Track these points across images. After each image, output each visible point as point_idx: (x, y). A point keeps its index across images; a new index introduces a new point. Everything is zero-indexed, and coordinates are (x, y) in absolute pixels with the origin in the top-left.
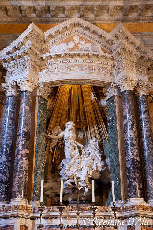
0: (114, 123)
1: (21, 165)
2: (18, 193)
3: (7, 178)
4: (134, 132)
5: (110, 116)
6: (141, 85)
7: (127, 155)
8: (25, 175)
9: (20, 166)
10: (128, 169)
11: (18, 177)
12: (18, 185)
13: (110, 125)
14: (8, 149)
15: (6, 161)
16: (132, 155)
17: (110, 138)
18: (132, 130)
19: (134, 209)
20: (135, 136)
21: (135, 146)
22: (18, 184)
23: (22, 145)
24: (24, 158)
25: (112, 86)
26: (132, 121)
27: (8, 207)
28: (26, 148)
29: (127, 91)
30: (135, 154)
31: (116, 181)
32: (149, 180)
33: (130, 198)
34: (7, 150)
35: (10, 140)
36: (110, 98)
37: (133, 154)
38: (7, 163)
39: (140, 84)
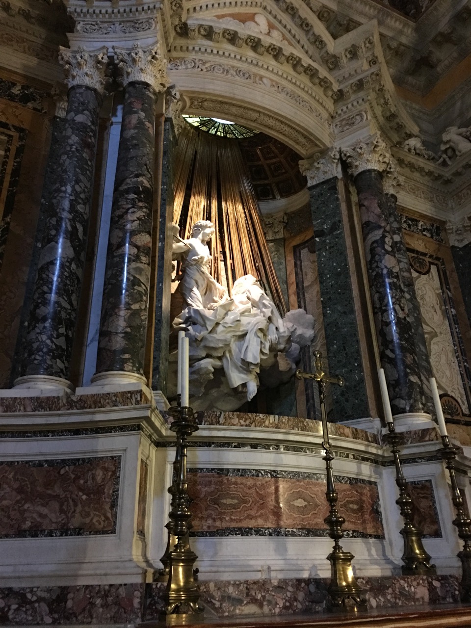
0: (337, 238)
1: (138, 276)
2: (127, 356)
4: (398, 262)
5: (324, 223)
7: (386, 310)
9: (135, 277)
11: (128, 309)
12: (126, 333)
13: (325, 241)
14: (80, 228)
15: (72, 259)
16: (401, 312)
17: (326, 271)
18: (395, 257)
19: (427, 438)
21: (404, 291)
22: (129, 330)
23: (139, 219)
24: (144, 259)
25: (333, 157)
26: (392, 238)
27: (93, 396)
28: (147, 232)
31: (351, 371)
33: (405, 412)
35: (84, 204)
36: (323, 183)
37: (403, 310)
38: (73, 266)
39: (390, 168)
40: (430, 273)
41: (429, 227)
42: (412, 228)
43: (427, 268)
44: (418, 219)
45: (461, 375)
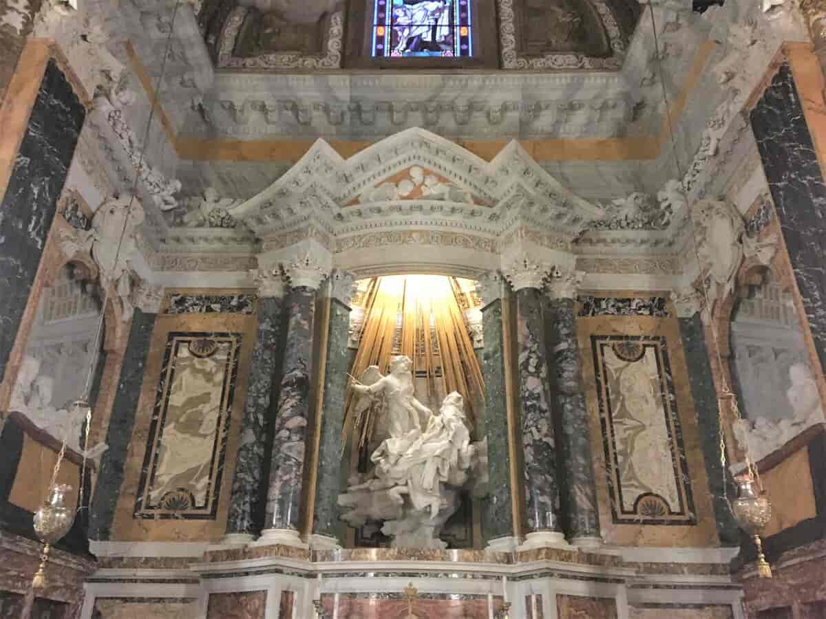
0: (497, 361)
1: (289, 453)
3: (256, 481)
4: (543, 381)
5: (490, 346)
6: (558, 277)
7: (525, 433)
8: (296, 475)
9: (286, 455)
10: (528, 464)
11: (280, 481)
12: (279, 499)
13: (489, 364)
14: (261, 417)
15: (254, 443)
16: (537, 433)
18: (538, 377)
19: (540, 557)
20: (544, 390)
21: (545, 412)
22: (280, 497)
23: (292, 406)
24: (294, 438)
26: (538, 357)
28: (298, 415)
29: (527, 288)
30: (545, 430)
31: (501, 492)
32: (577, 490)
33: (532, 531)
34: (257, 419)
35: (265, 397)
36: (489, 305)
37: (539, 431)
38: (255, 448)
39: (557, 273)
40: (644, 358)
41: (647, 302)
42: (623, 310)
43: (640, 352)
44: (632, 297)
45: (675, 469)
